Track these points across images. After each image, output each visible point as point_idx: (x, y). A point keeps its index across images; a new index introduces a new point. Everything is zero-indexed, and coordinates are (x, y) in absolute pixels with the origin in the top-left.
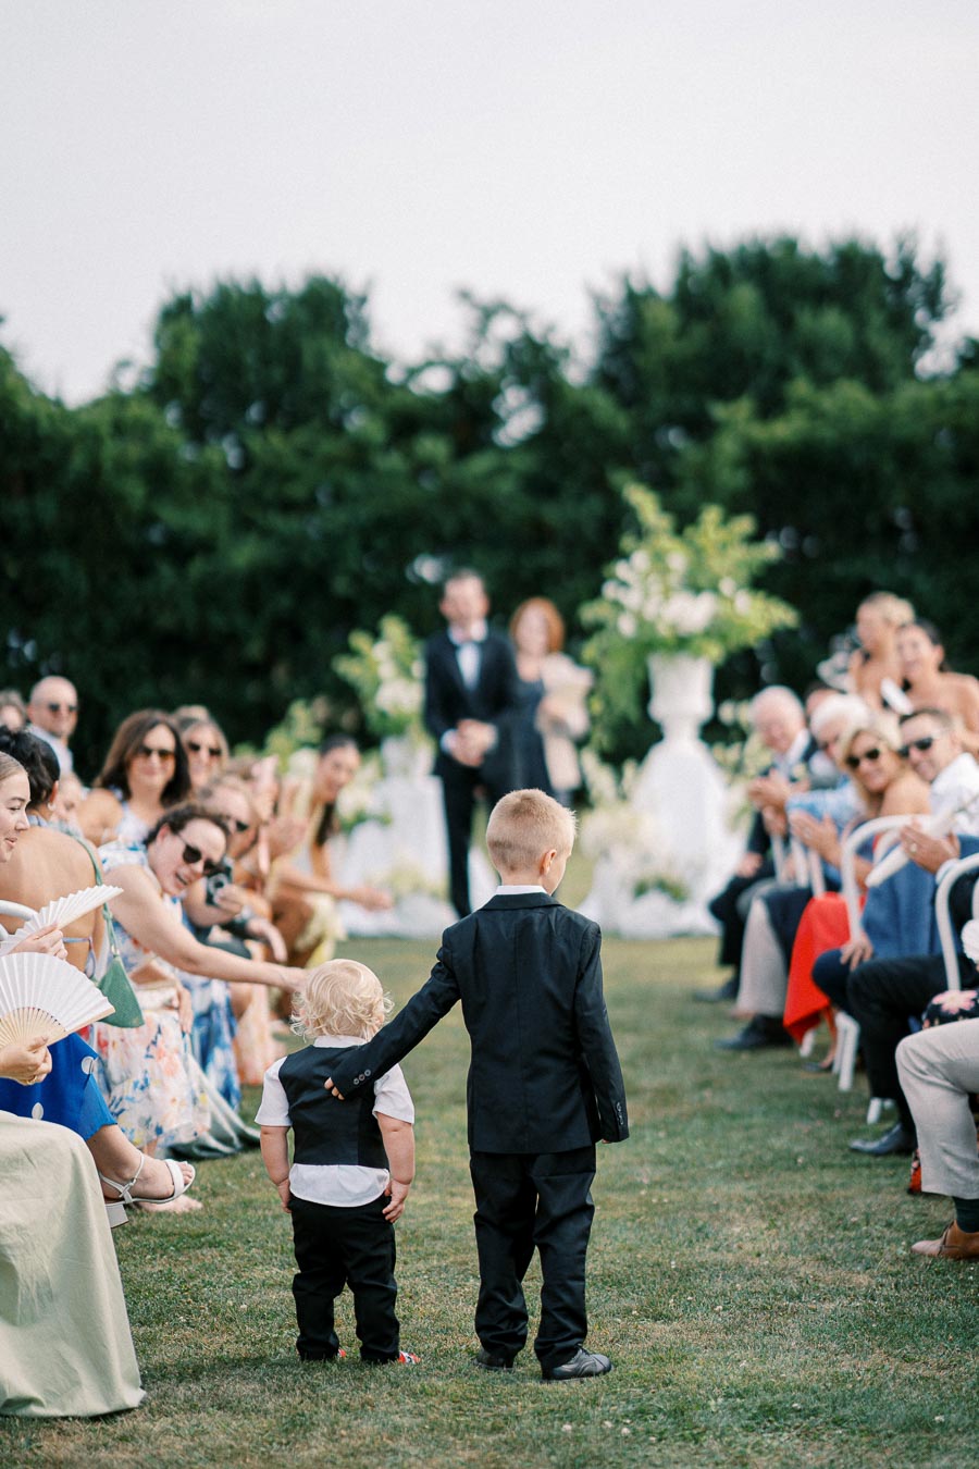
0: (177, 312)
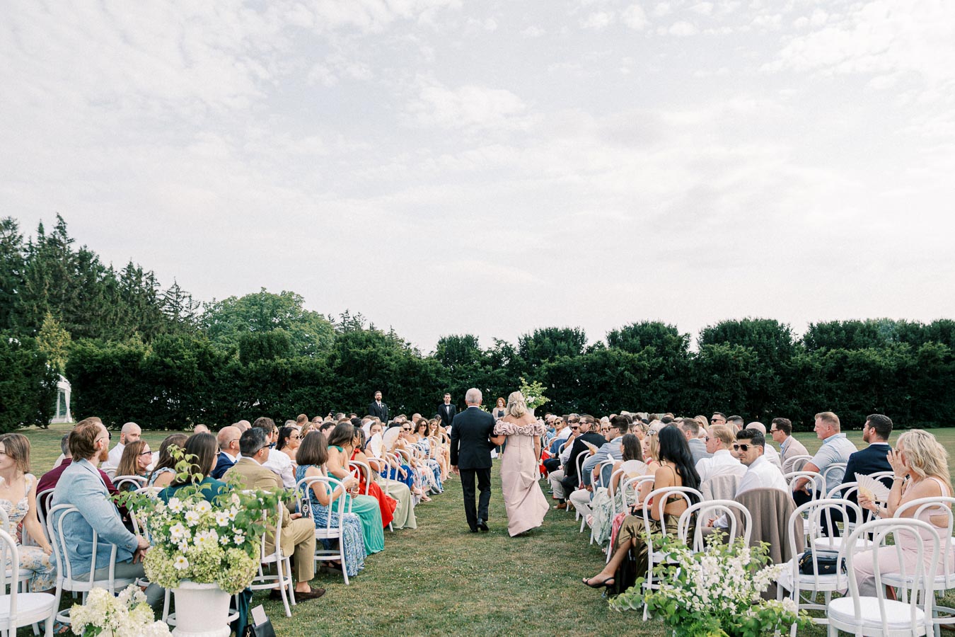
0: (442, 342)
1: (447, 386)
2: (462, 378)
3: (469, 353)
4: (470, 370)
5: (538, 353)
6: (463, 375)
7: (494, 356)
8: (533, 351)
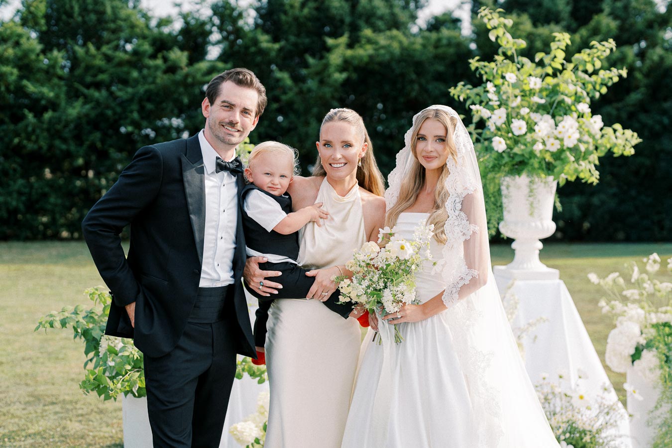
1: (53, 105)
2: (98, 86)
3: (115, 18)
4: (121, 64)
5: (310, 24)
6: (102, 77)
7: (187, 31)
8: (296, 19)
